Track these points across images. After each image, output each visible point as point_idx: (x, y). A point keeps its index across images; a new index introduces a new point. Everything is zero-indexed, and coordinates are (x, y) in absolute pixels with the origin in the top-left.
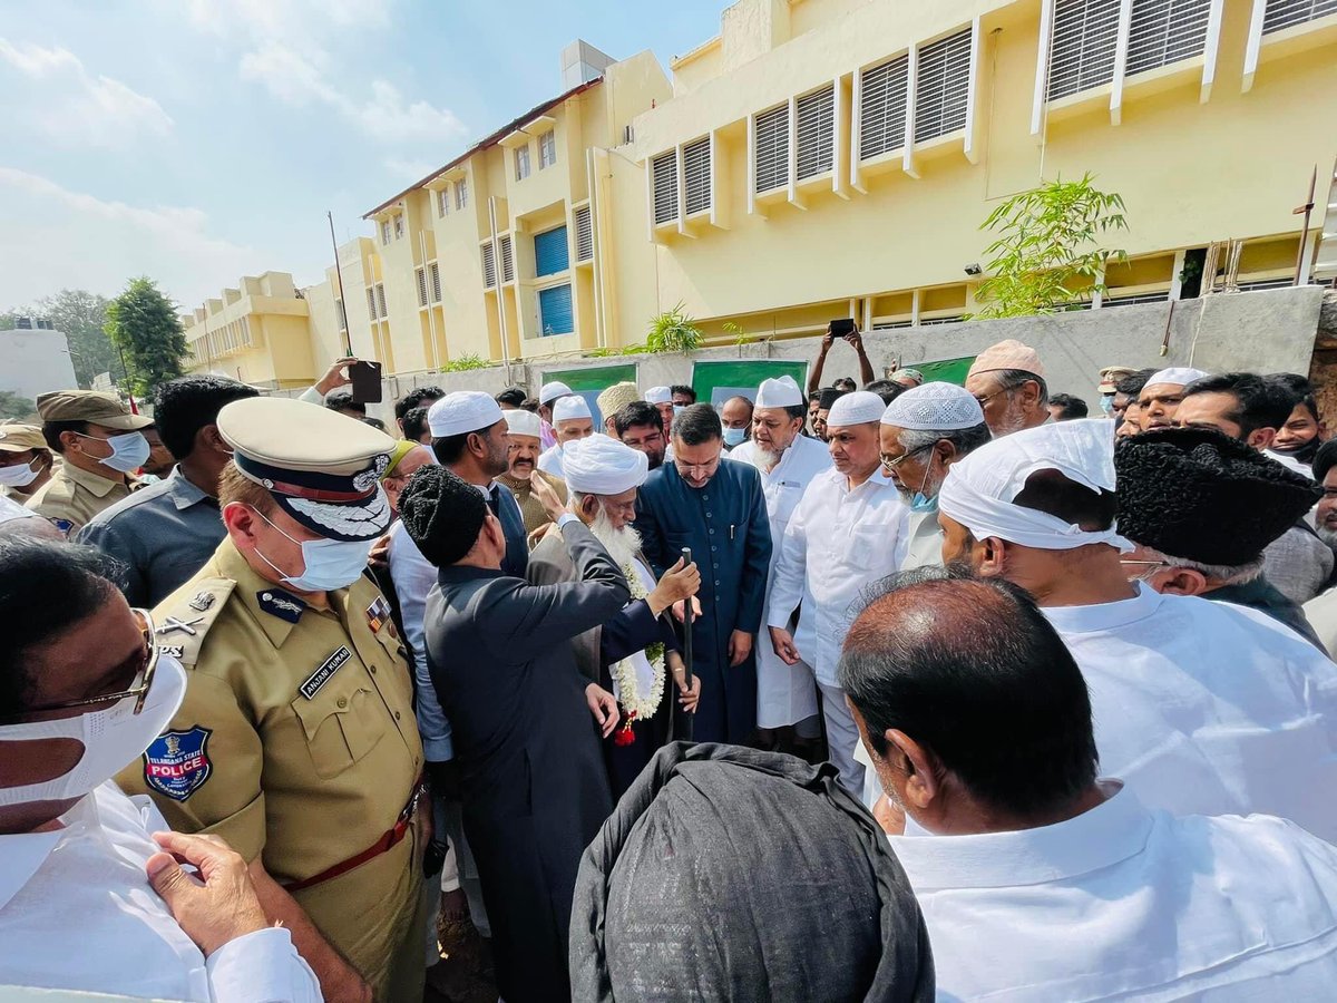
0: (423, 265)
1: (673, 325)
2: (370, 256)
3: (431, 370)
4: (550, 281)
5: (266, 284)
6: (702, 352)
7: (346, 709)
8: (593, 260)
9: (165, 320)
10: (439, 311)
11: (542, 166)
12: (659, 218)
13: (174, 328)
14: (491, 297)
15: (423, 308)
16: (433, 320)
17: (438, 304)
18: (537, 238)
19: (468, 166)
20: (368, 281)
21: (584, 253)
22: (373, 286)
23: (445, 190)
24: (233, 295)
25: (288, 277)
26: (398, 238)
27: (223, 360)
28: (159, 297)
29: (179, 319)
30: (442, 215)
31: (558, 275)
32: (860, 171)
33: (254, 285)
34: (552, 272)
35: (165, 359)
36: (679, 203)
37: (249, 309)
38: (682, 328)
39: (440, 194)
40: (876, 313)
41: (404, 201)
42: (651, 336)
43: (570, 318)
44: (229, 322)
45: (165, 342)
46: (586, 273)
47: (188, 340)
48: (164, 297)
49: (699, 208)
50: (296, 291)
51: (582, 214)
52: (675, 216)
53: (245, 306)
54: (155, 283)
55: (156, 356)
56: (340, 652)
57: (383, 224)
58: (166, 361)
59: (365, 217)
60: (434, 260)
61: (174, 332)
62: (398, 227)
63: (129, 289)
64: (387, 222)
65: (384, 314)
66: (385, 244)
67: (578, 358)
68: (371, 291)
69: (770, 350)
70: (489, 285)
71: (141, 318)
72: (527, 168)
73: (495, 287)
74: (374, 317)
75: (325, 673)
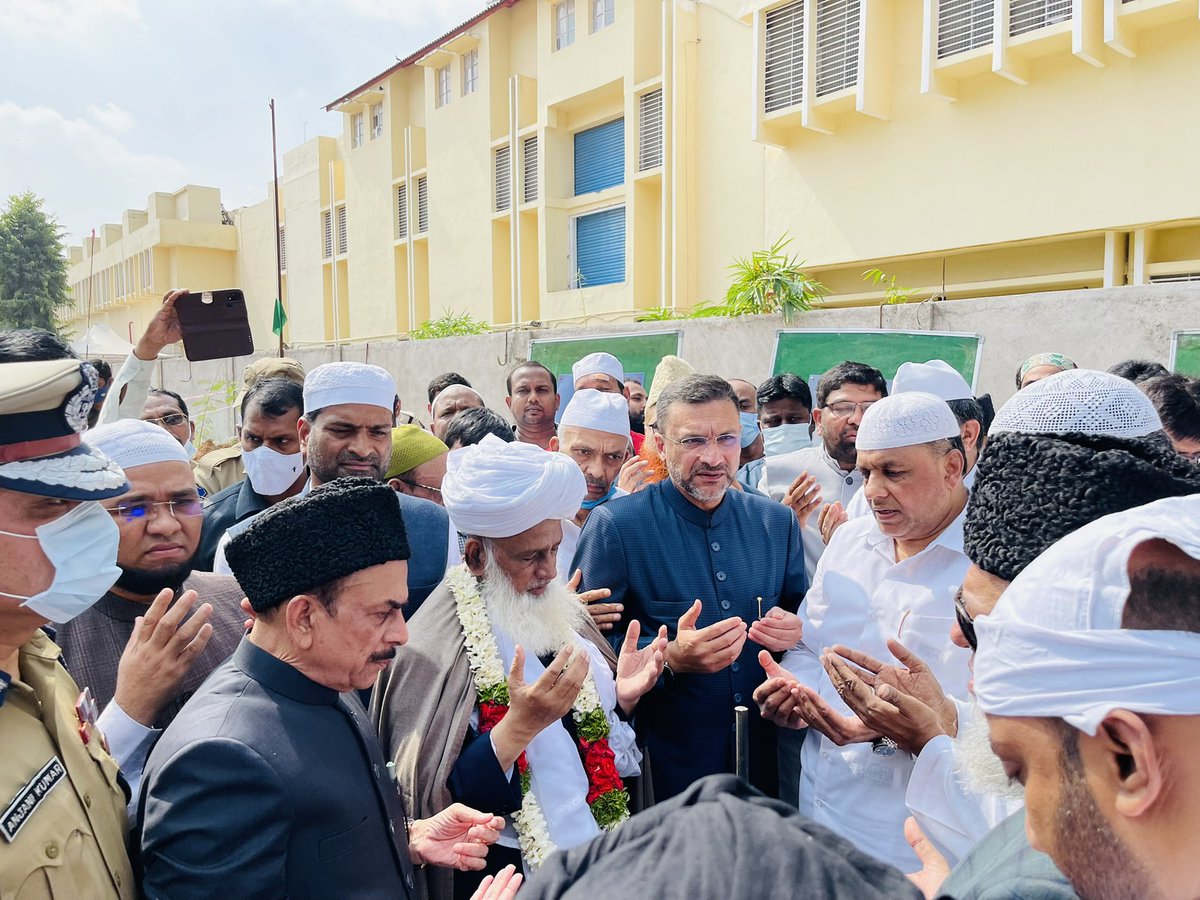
0: (405, 178)
1: (769, 271)
2: (331, 165)
3: (403, 335)
4: (593, 202)
5: (184, 203)
6: (815, 316)
7: (58, 861)
8: (662, 170)
9: (45, 253)
10: (422, 245)
11: (593, 28)
12: (770, 103)
13: (53, 264)
14: (501, 227)
15: (400, 242)
16: (413, 259)
17: (423, 235)
18: (578, 137)
19: (483, 30)
20: (324, 200)
21: (648, 160)
22: (331, 207)
23: (447, 68)
24: (138, 219)
25: (214, 193)
26: (373, 137)
27: (111, 311)
28: (42, 221)
29: (64, 252)
30: (439, 104)
31: (606, 193)
32: (1121, 21)
33: (168, 203)
34: (597, 189)
35: (35, 307)
36: (805, 80)
37: (156, 240)
38: (786, 279)
39: (438, 72)
40: (1155, 256)
41: (387, 84)
42: (734, 291)
43: (621, 259)
44: (127, 257)
45: (40, 285)
46: (651, 191)
47: (69, 282)
48: (48, 221)
49: (837, 87)
50: (224, 213)
51: (649, 99)
52: (797, 99)
53: (149, 236)
54: (40, 202)
55: (25, 302)
56: (51, 768)
57: (354, 118)
58: (37, 311)
59: (329, 108)
60: (421, 171)
61: (53, 268)
62: (375, 120)
63: (8, 210)
64: (361, 114)
65: (343, 249)
66: (354, 145)
67: (630, 322)
68: (328, 215)
69: (933, 316)
70: (500, 207)
71: (16, 251)
72: (571, 32)
73: (509, 211)
74: (328, 253)
75: (30, 800)
